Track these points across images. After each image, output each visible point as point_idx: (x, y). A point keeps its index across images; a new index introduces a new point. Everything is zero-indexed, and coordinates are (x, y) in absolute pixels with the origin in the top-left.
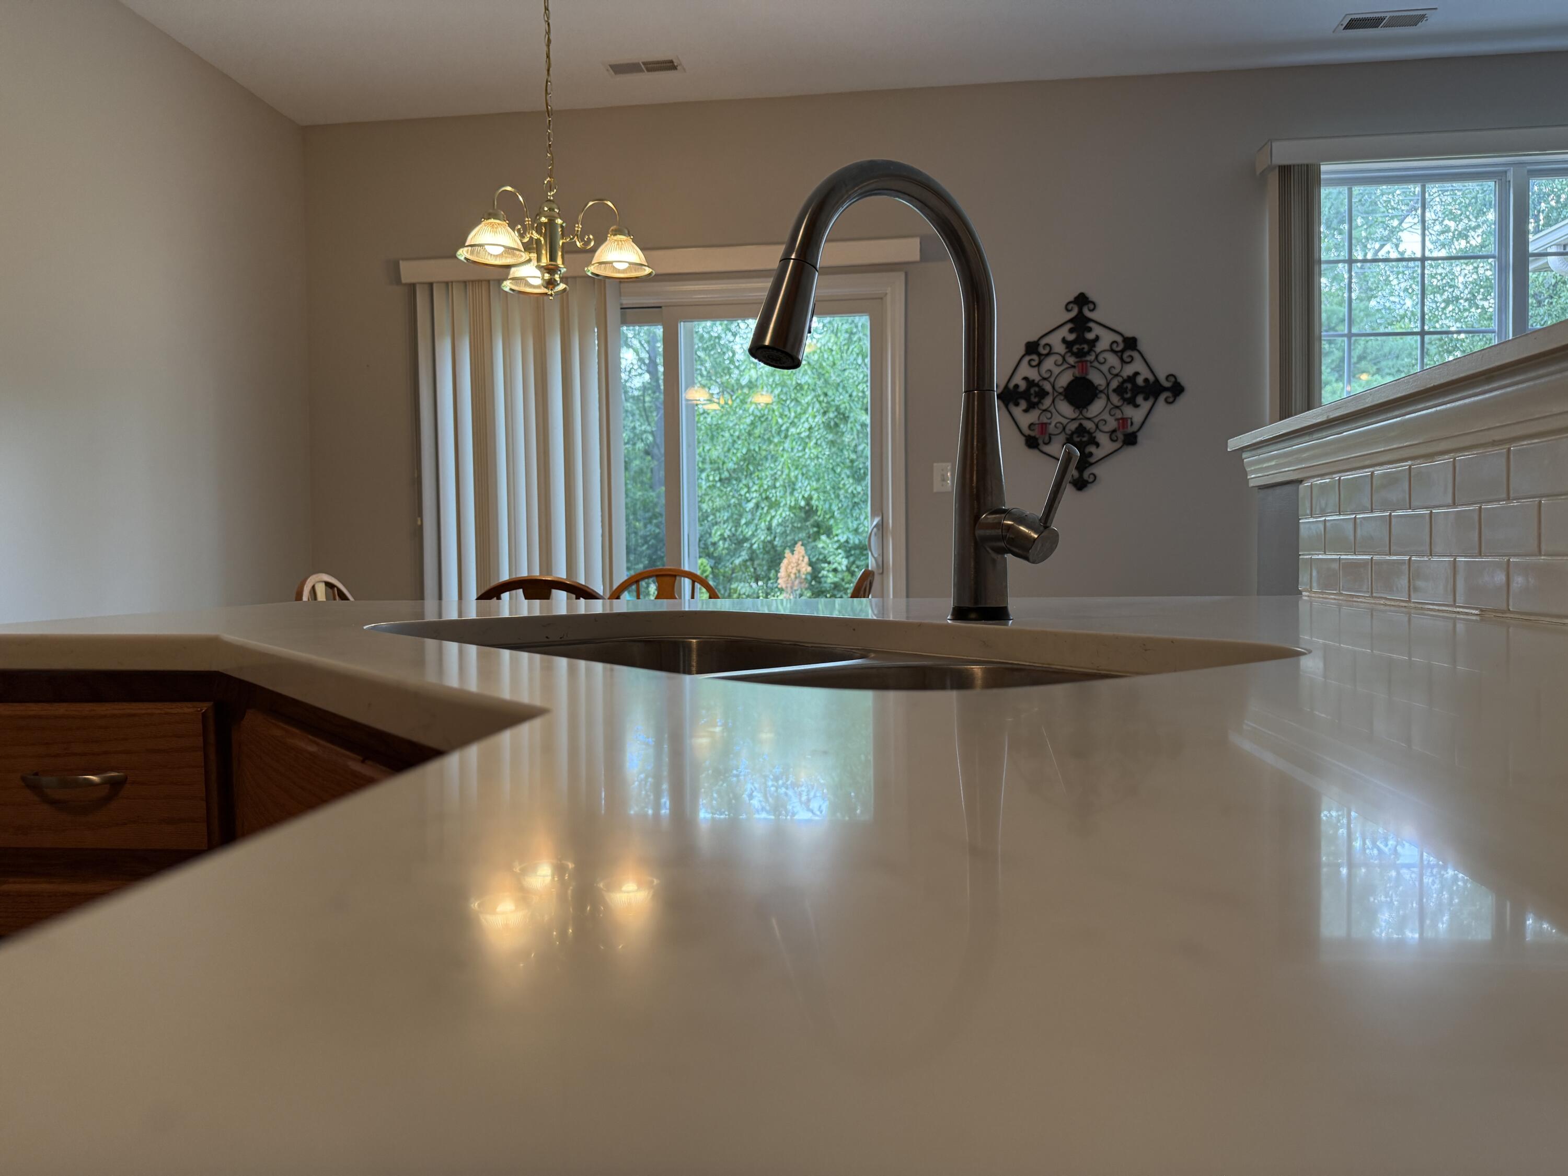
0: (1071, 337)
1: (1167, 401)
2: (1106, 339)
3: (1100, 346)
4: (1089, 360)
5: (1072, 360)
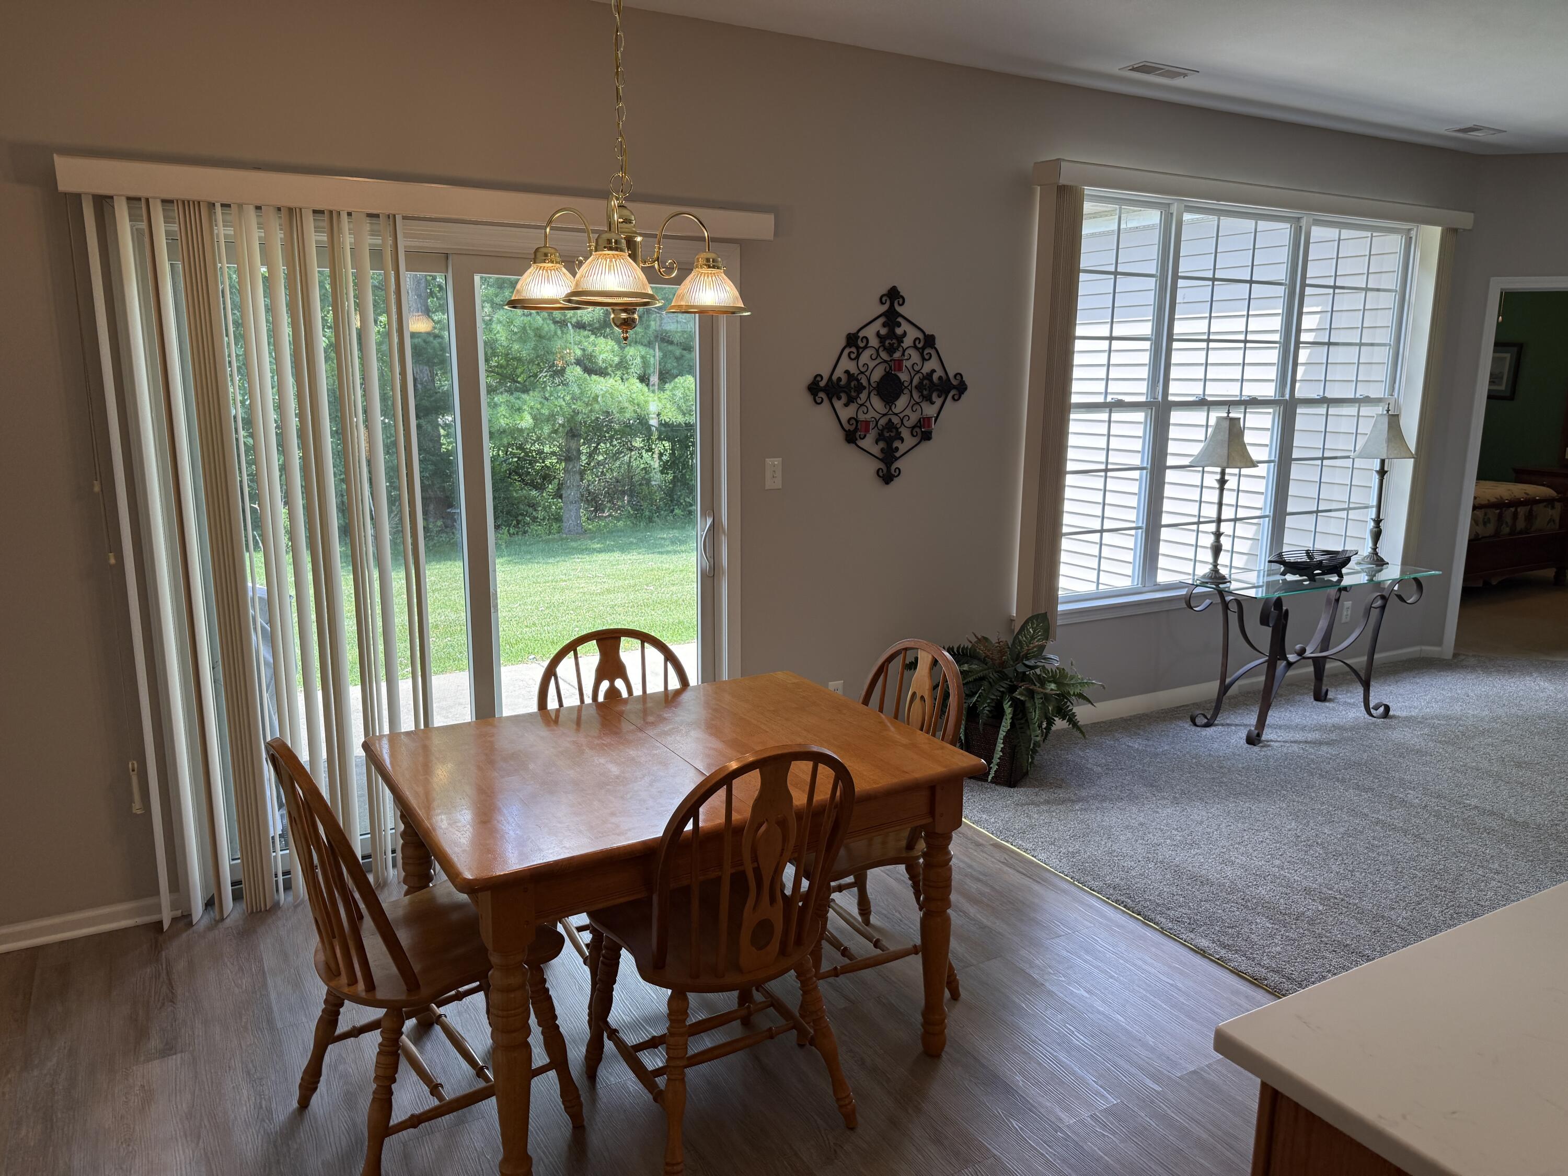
2: (912, 334)
4: (897, 355)
5: (884, 355)
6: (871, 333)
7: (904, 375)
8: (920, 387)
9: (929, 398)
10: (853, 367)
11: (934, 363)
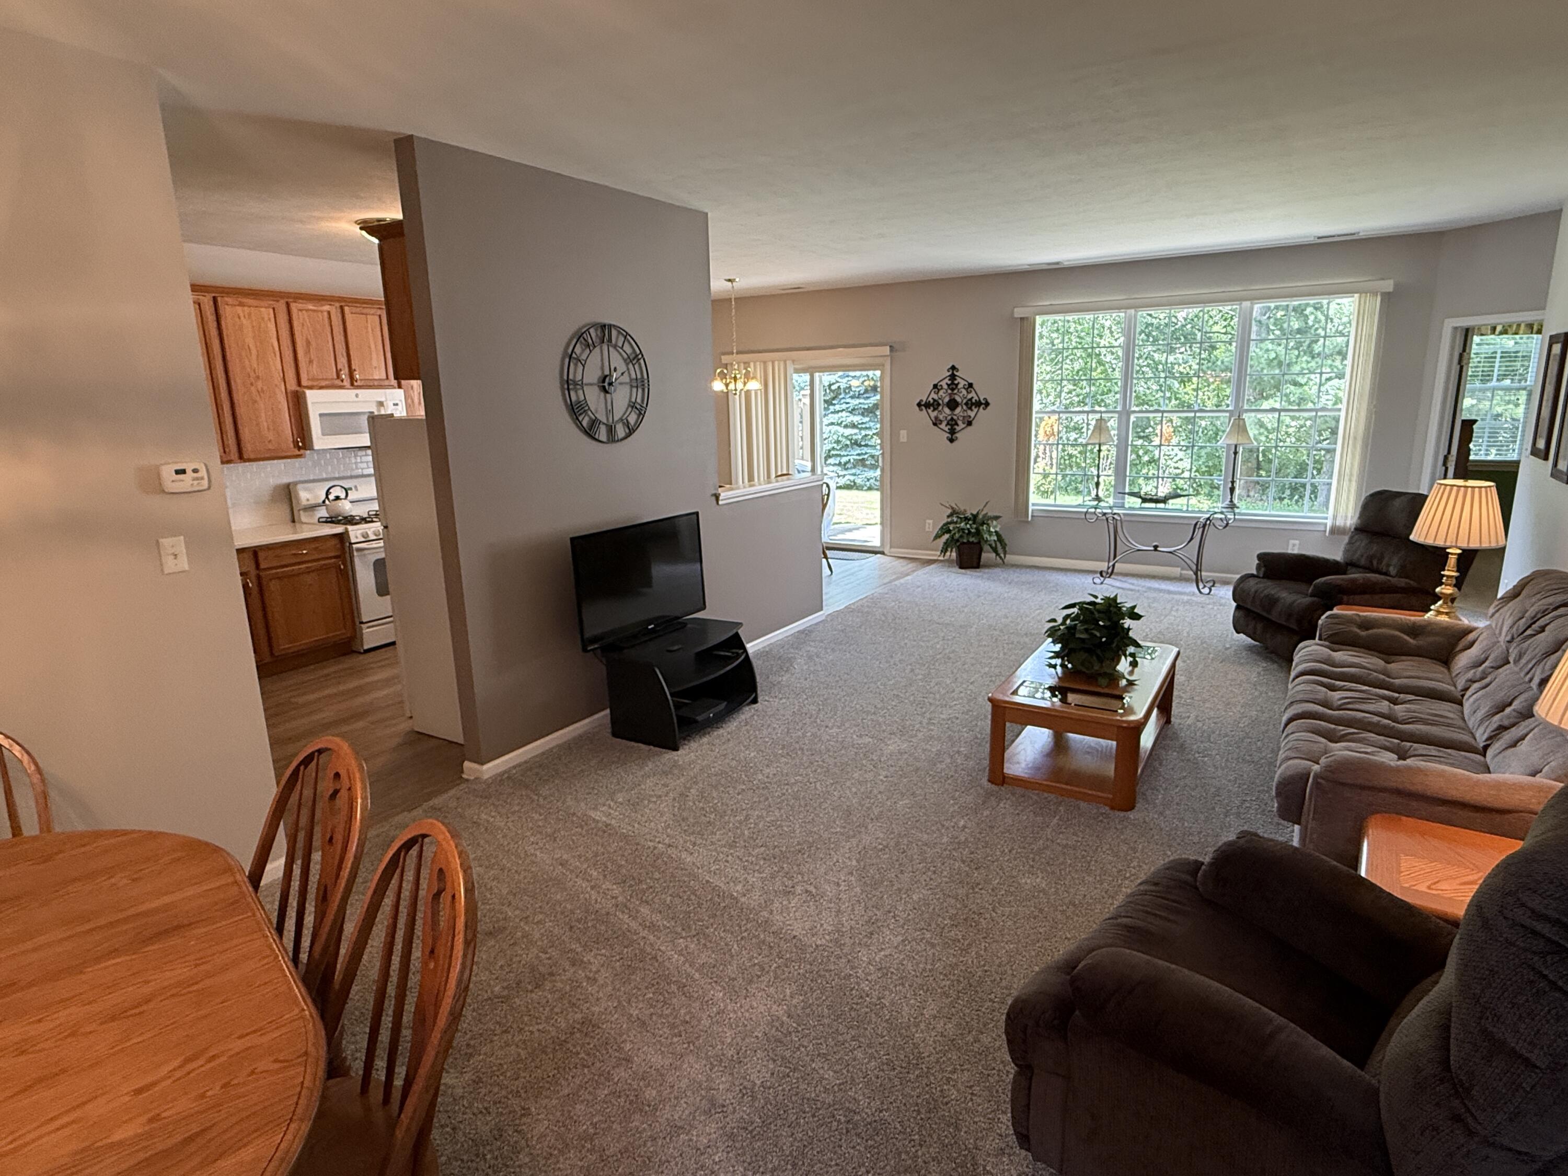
0: (949, 382)
1: (984, 409)
2: (962, 383)
3: (960, 386)
4: (956, 391)
5: (949, 391)
6: (944, 384)
7: (958, 399)
8: (966, 404)
9: (970, 409)
10: (936, 397)
11: (973, 394)
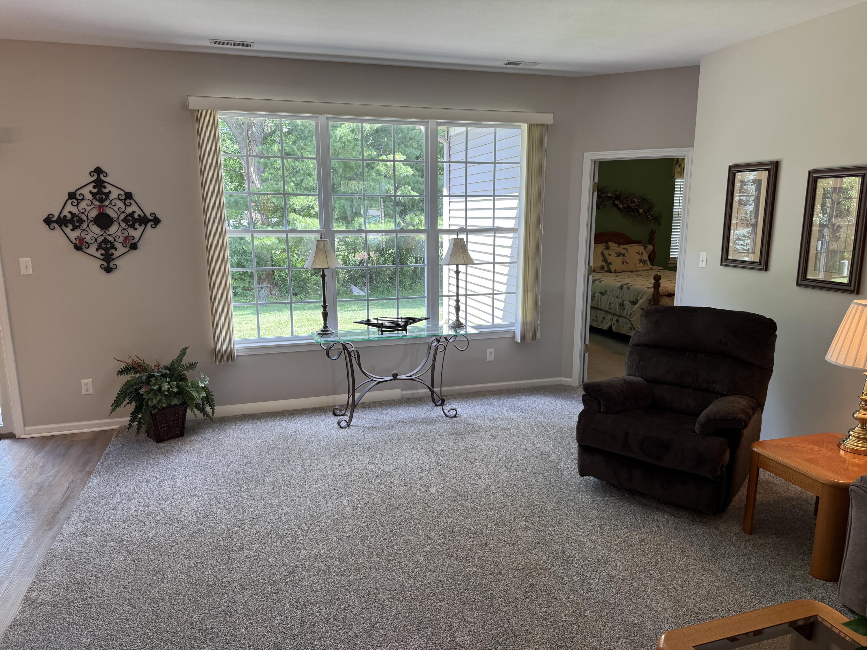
0: (95, 191)
1: (152, 227)
2: (116, 192)
3: (112, 196)
4: (106, 203)
5: (97, 203)
6: (86, 192)
7: (112, 214)
8: (125, 220)
9: (132, 227)
10: (74, 210)
11: (133, 208)
